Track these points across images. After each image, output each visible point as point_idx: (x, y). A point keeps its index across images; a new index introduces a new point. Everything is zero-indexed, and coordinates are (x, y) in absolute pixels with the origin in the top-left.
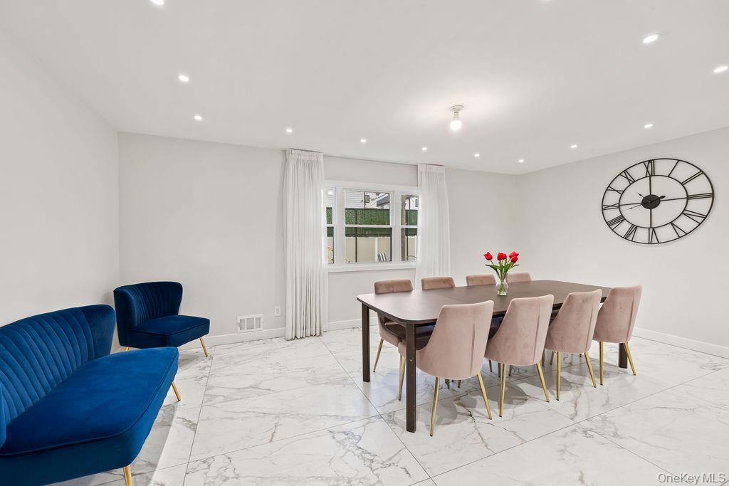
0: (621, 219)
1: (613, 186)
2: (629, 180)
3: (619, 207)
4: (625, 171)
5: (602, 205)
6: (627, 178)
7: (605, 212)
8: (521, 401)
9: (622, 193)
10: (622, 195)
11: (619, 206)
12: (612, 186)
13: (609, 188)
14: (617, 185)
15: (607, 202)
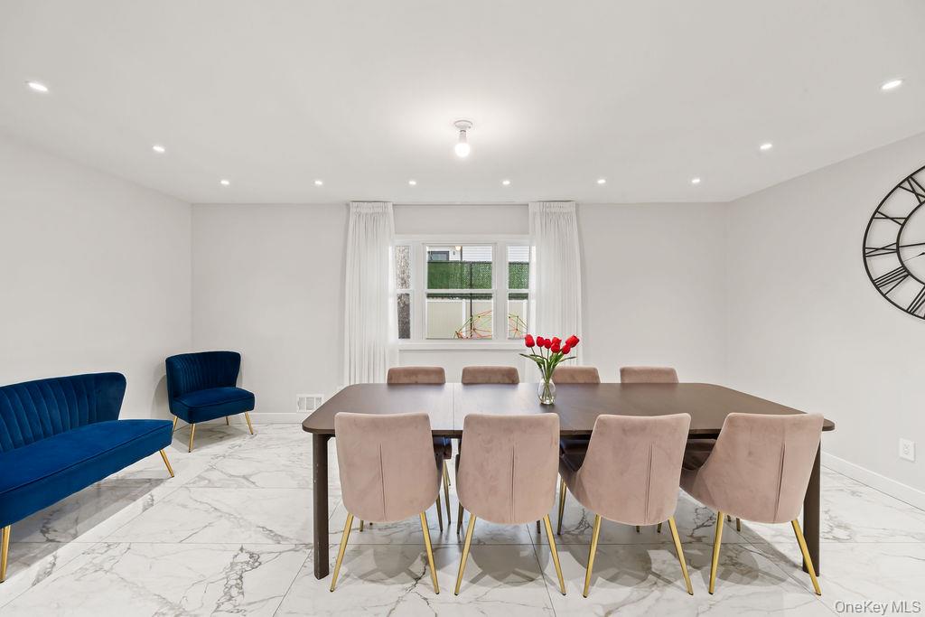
0: (904, 273)
1: (886, 209)
2: (917, 195)
3: (897, 251)
4: (910, 178)
5: (864, 248)
6: (913, 191)
7: (870, 261)
8: (520, 579)
9: (903, 222)
10: (903, 225)
11: (897, 248)
12: (883, 210)
13: (878, 215)
14: (892, 208)
15: (874, 242)
